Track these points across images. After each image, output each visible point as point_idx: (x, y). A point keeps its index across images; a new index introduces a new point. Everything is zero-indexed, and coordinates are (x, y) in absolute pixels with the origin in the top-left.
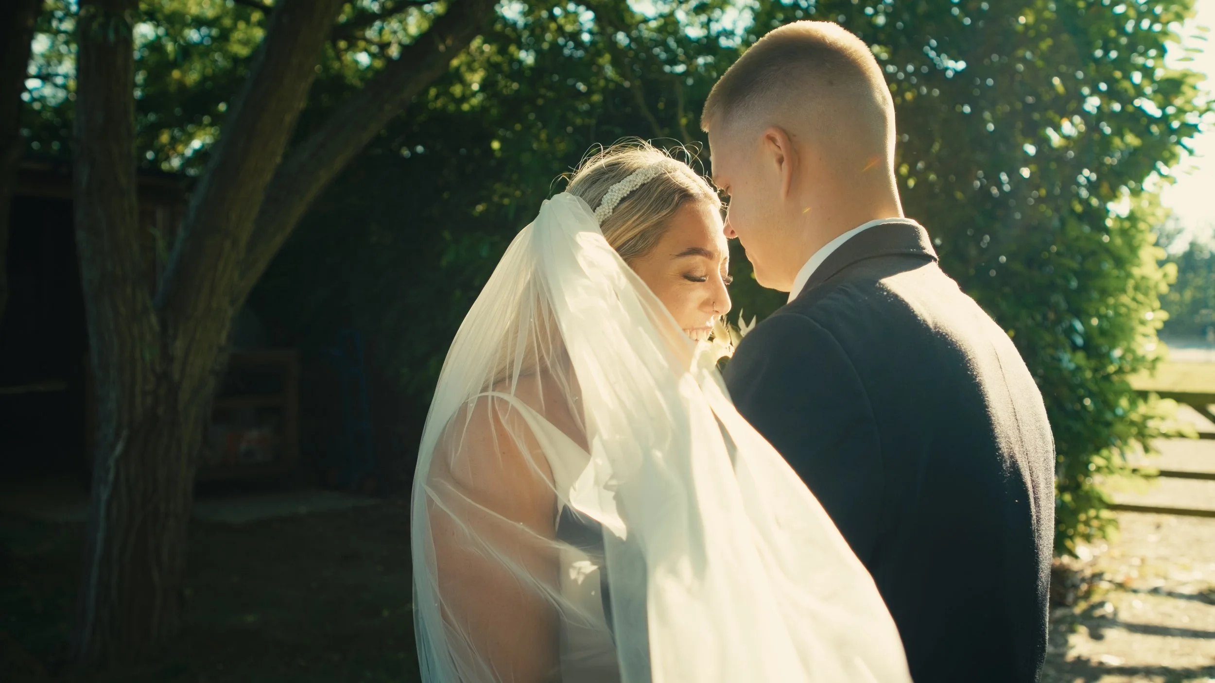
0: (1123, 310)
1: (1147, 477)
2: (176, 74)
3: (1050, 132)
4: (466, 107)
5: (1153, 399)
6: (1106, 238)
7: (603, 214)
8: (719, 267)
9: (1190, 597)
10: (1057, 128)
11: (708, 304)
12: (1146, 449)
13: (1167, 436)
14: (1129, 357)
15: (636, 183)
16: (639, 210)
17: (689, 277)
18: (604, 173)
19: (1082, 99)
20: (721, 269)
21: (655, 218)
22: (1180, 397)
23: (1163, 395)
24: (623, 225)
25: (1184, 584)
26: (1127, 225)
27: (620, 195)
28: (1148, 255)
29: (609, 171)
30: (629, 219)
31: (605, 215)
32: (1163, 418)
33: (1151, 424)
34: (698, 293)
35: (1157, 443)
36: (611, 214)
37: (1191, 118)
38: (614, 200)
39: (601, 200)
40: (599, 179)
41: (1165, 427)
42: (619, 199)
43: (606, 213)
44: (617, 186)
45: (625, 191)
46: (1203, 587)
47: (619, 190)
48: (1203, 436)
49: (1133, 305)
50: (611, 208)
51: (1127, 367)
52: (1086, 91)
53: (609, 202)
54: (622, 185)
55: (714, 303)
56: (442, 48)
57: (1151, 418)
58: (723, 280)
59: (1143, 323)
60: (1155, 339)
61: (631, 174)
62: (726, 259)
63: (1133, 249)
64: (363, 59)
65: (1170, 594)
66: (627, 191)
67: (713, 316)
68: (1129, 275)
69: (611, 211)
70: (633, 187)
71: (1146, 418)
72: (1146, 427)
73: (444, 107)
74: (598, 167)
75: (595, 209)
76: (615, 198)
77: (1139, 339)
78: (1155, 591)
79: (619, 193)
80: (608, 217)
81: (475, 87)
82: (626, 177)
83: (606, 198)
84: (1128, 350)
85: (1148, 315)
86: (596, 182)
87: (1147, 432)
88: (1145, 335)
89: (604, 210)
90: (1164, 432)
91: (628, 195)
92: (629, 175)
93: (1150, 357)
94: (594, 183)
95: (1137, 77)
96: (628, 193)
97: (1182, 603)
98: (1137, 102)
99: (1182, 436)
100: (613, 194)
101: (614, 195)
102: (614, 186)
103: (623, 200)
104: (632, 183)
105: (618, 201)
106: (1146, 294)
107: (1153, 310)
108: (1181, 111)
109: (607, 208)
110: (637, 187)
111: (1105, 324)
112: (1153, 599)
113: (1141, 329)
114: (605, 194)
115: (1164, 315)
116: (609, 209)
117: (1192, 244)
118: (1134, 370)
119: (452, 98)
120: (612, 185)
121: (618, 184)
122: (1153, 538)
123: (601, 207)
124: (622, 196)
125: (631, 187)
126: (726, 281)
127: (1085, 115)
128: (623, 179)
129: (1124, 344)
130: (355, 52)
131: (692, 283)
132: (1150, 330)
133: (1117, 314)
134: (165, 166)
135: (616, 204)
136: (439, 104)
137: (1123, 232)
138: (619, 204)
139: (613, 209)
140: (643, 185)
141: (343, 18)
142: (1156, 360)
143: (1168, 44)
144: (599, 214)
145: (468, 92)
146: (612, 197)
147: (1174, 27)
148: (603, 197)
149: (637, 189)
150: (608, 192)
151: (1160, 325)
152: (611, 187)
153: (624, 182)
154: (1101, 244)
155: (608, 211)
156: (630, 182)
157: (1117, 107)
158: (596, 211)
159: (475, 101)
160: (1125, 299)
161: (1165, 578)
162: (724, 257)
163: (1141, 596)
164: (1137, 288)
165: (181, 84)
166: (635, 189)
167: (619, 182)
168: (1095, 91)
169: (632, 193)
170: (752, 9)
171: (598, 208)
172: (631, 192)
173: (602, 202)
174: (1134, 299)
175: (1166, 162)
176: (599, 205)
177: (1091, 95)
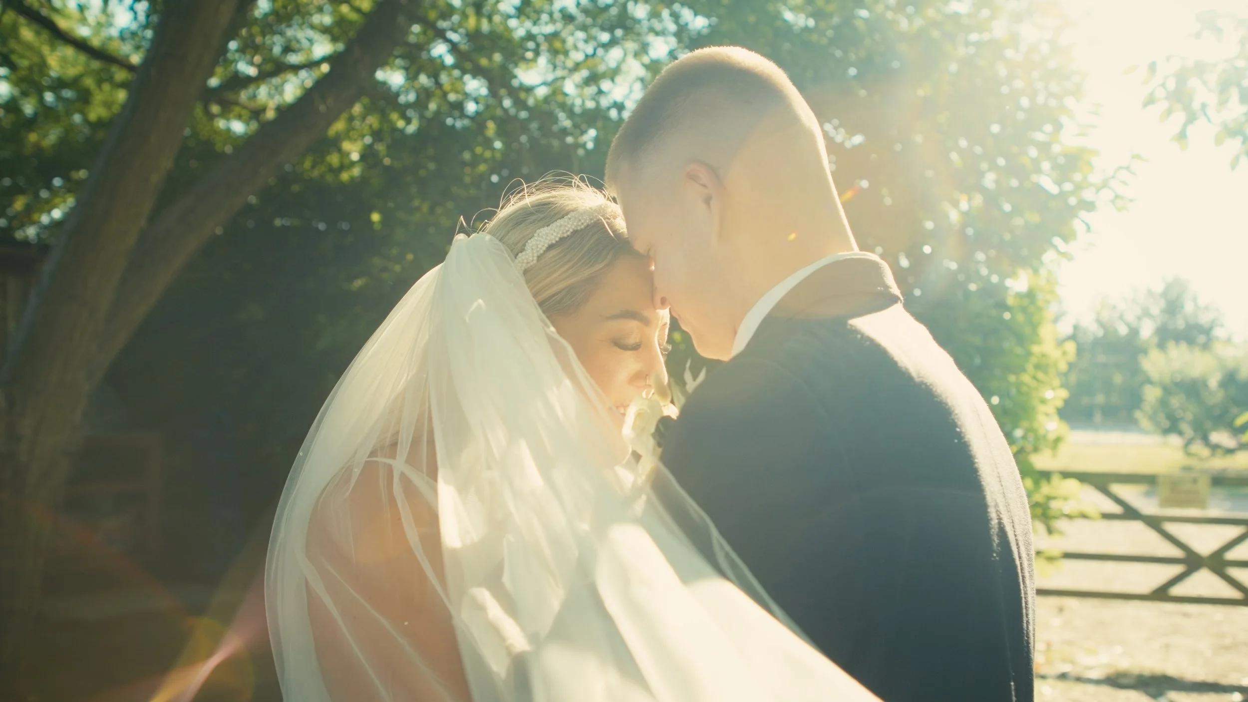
0: (1024, 389)
1: (1051, 559)
2: (33, 137)
3: (947, 207)
4: (345, 176)
5: (1056, 480)
6: (1007, 316)
7: (525, 261)
8: (657, 334)
9: (1098, 682)
10: (955, 204)
11: (639, 377)
12: (1050, 531)
13: (1069, 517)
14: (1031, 437)
15: (567, 229)
16: (569, 261)
17: (620, 344)
18: (531, 214)
19: (982, 174)
20: (659, 336)
21: (586, 273)
22: (1083, 477)
23: (1066, 475)
24: (547, 277)
25: (1090, 668)
26: (1026, 302)
27: (547, 241)
28: (1046, 332)
29: (537, 212)
30: (555, 271)
31: (528, 263)
32: (1066, 499)
33: (1054, 505)
34: (630, 364)
35: (1061, 524)
36: (535, 262)
37: (1088, 195)
38: (540, 246)
39: (524, 245)
40: (525, 220)
41: (1068, 508)
42: (546, 245)
43: (529, 261)
44: (544, 231)
45: (553, 237)
46: (1110, 671)
47: (547, 235)
48: (1107, 516)
49: (1033, 383)
50: (536, 255)
51: (1029, 447)
52: (984, 166)
53: (534, 248)
54: (551, 230)
55: (647, 375)
56: (322, 108)
57: (1054, 498)
58: (660, 348)
59: (1043, 401)
60: (1056, 418)
61: (563, 218)
62: (665, 324)
63: (1035, 327)
64: (238, 127)
65: (1079, 679)
66: (556, 237)
67: (646, 390)
68: (1029, 354)
69: (535, 258)
70: (563, 233)
71: (1049, 498)
72: (1049, 508)
73: (322, 176)
74: (524, 205)
75: (517, 254)
76: (542, 244)
77: (1041, 418)
78: (1063, 676)
79: (546, 239)
80: (531, 266)
81: (355, 157)
82: (556, 221)
83: (531, 243)
84: (1029, 430)
85: (1049, 394)
86: (521, 224)
87: (1051, 513)
88: (1047, 415)
89: (527, 257)
90: (1067, 512)
91: (557, 242)
92: (560, 219)
93: (1051, 437)
94: (518, 224)
95: (1033, 152)
96: (557, 239)
97: (1091, 688)
98: (1034, 178)
99: (1084, 516)
100: (540, 239)
101: (541, 241)
102: (542, 230)
103: (551, 247)
104: (562, 229)
105: (544, 248)
106: (1046, 372)
107: (1053, 389)
108: (1079, 187)
109: (531, 255)
110: (569, 233)
111: (1008, 404)
112: (1061, 685)
113: (1042, 408)
114: (530, 239)
115: (1064, 394)
116: (533, 256)
117: (1076, 327)
118: (1036, 450)
119: (331, 169)
120: (539, 229)
121: (546, 228)
122: (1056, 621)
123: (524, 253)
124: (550, 243)
125: (561, 232)
126: (663, 350)
127: (983, 190)
128: (553, 223)
129: (1025, 424)
130: (228, 119)
131: (622, 351)
132: (1050, 409)
133: (1019, 392)
134: (19, 235)
135: (542, 252)
136: (316, 173)
137: (1024, 310)
138: (545, 252)
139: (538, 257)
140: (575, 232)
141: (214, 82)
142: (1058, 440)
143: (1064, 119)
144: (521, 262)
145: (346, 162)
146: (538, 243)
147: (1069, 102)
148: (527, 242)
149: (568, 236)
150: (533, 236)
151: (1060, 404)
152: (538, 231)
153: (553, 226)
154: (1002, 321)
155: (531, 259)
156: (561, 226)
157: (1014, 183)
158: (517, 257)
159: (356, 171)
160: (1026, 378)
161: (1072, 662)
162: (663, 323)
163: (1050, 681)
164: (1038, 367)
165: (38, 148)
166: (565, 235)
167: (548, 226)
168: (993, 167)
169: (562, 240)
170: (642, 80)
171: (520, 255)
172: (560, 239)
173: (526, 248)
174: (1034, 378)
175: (1066, 239)
176: (522, 250)
177: (990, 170)
